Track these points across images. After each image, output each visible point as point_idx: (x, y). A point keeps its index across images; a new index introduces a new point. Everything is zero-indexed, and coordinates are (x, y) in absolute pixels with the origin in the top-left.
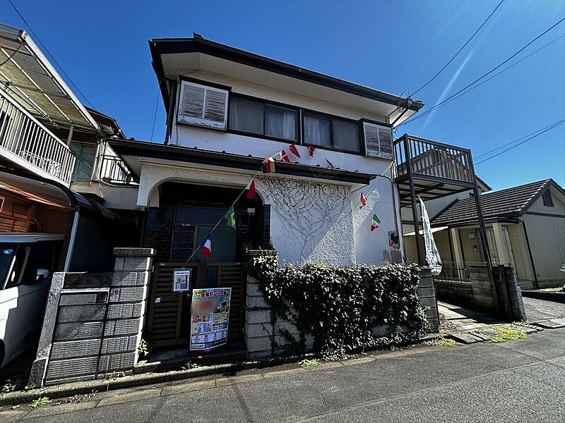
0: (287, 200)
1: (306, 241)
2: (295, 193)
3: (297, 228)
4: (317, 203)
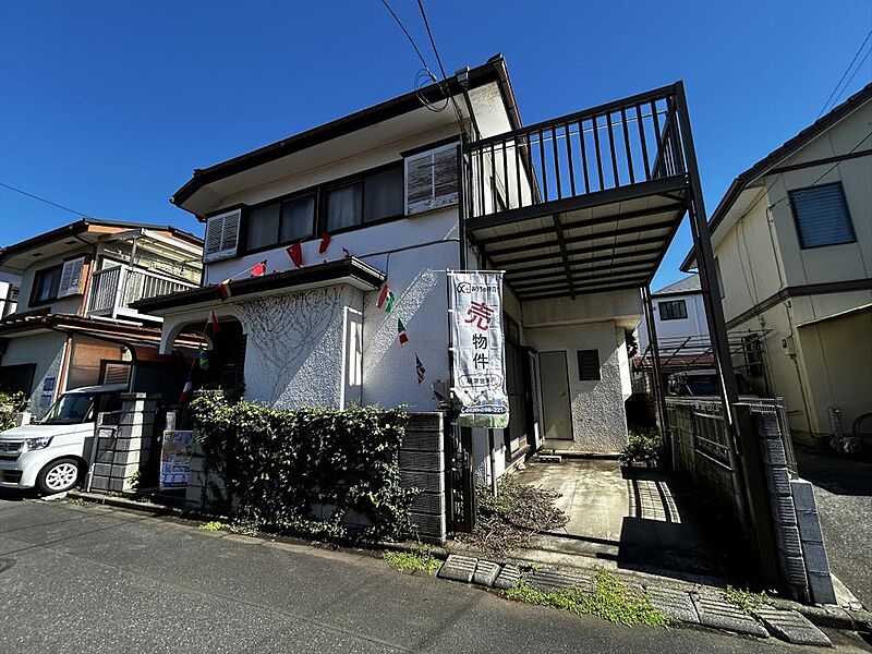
0: (264, 325)
1: (280, 376)
2: (274, 313)
3: (272, 358)
4: (297, 322)
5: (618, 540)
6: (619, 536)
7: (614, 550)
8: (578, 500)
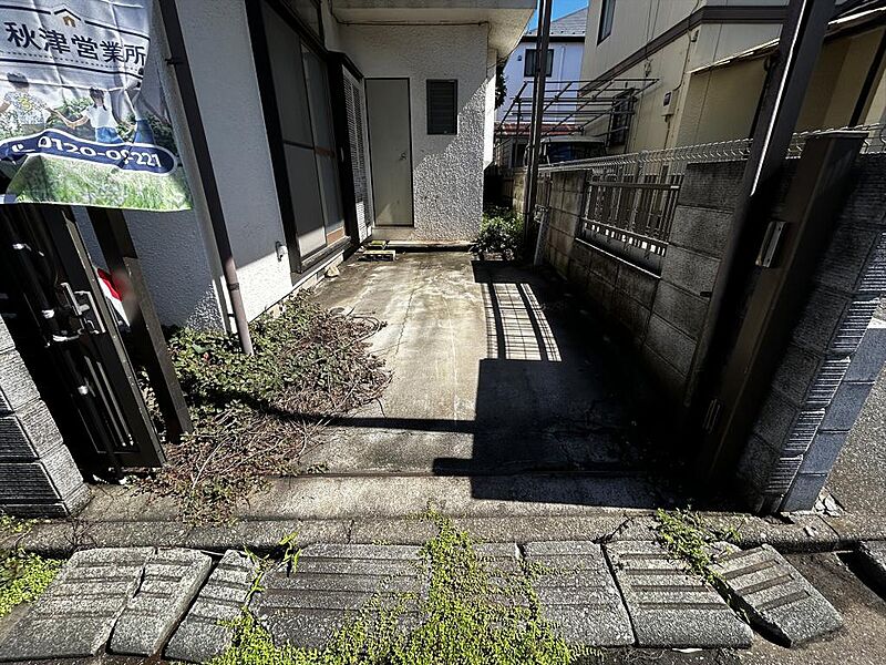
5: (471, 417)
6: (471, 406)
7: (462, 447)
8: (411, 330)
